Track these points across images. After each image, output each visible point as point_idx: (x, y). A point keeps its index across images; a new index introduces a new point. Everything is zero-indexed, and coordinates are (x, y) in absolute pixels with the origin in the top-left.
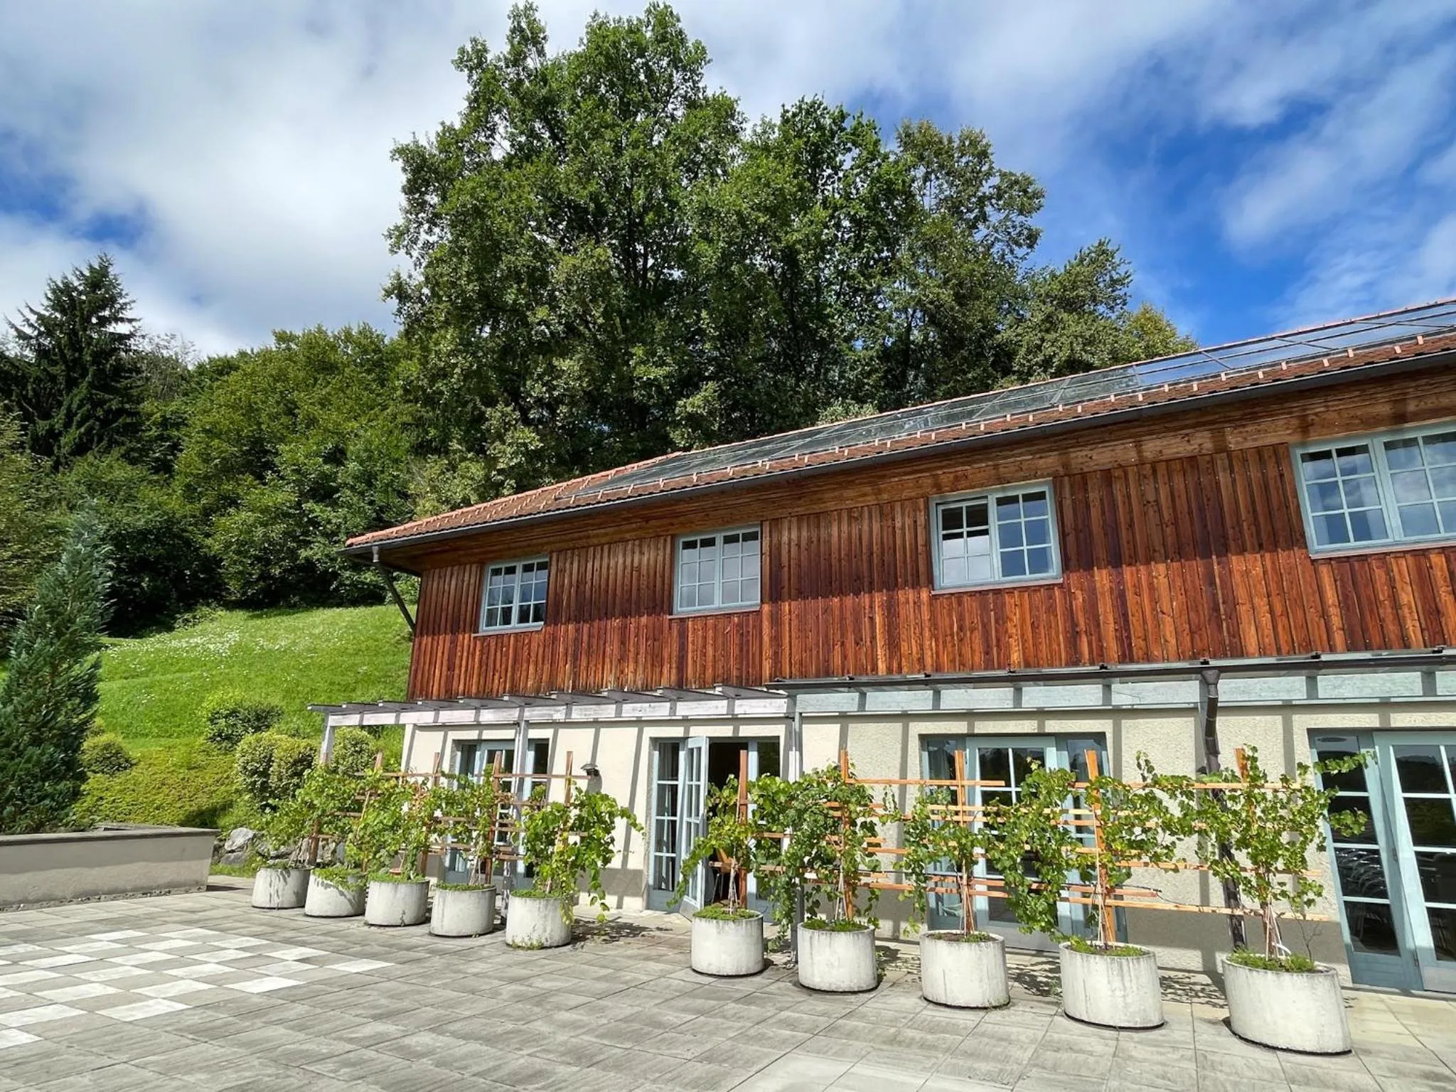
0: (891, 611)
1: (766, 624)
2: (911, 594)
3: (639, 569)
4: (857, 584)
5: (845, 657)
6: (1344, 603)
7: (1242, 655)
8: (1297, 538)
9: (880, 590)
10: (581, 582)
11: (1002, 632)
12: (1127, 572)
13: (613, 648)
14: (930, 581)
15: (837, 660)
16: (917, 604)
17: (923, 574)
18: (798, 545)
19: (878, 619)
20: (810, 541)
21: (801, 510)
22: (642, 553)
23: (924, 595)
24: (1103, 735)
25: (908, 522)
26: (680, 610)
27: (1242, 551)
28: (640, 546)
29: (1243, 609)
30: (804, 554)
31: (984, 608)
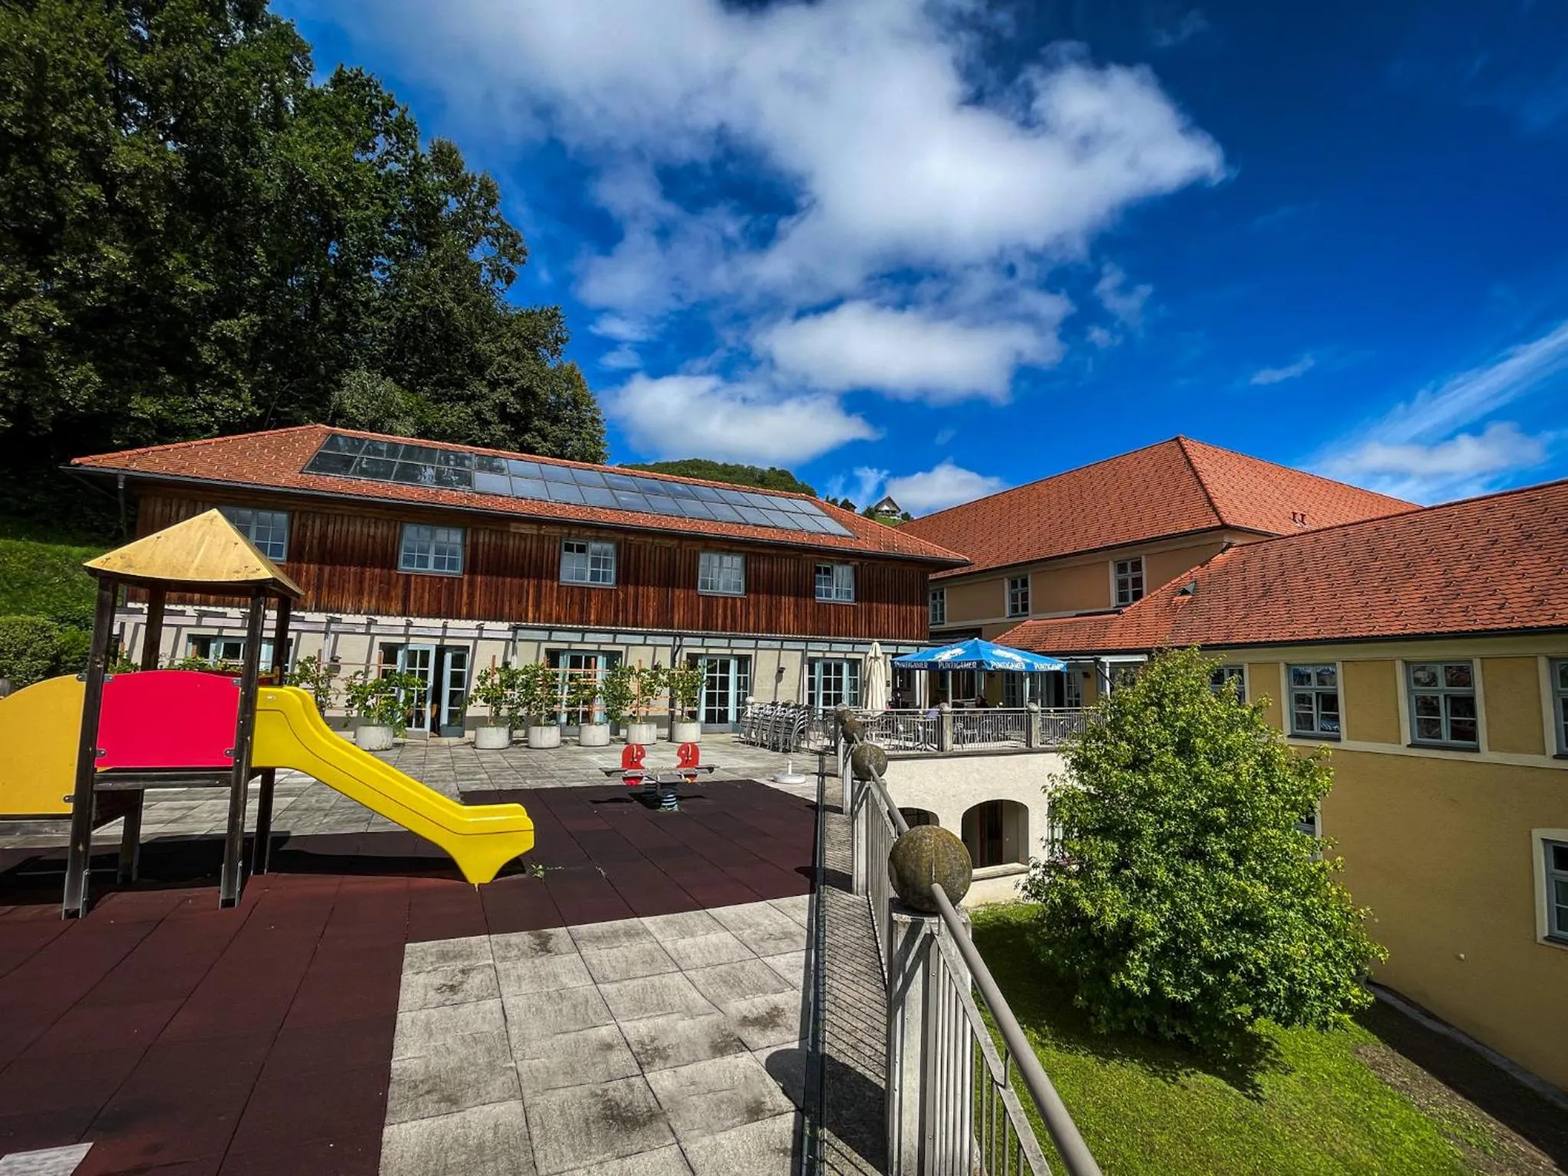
0: (538, 589)
1: (465, 588)
2: (549, 582)
3: (374, 537)
4: (522, 574)
5: (511, 609)
6: (704, 611)
7: (672, 627)
8: (695, 587)
9: (534, 578)
10: (323, 536)
11: (589, 607)
12: (641, 588)
13: (351, 586)
14: (558, 579)
15: (507, 610)
16: (552, 587)
17: (554, 575)
18: (489, 545)
19: (531, 592)
20: (496, 544)
21: (493, 527)
22: (376, 527)
23: (555, 584)
24: (621, 652)
25: (551, 547)
26: (403, 568)
27: (679, 587)
28: (375, 523)
29: (676, 609)
30: (492, 551)
31: (582, 594)
